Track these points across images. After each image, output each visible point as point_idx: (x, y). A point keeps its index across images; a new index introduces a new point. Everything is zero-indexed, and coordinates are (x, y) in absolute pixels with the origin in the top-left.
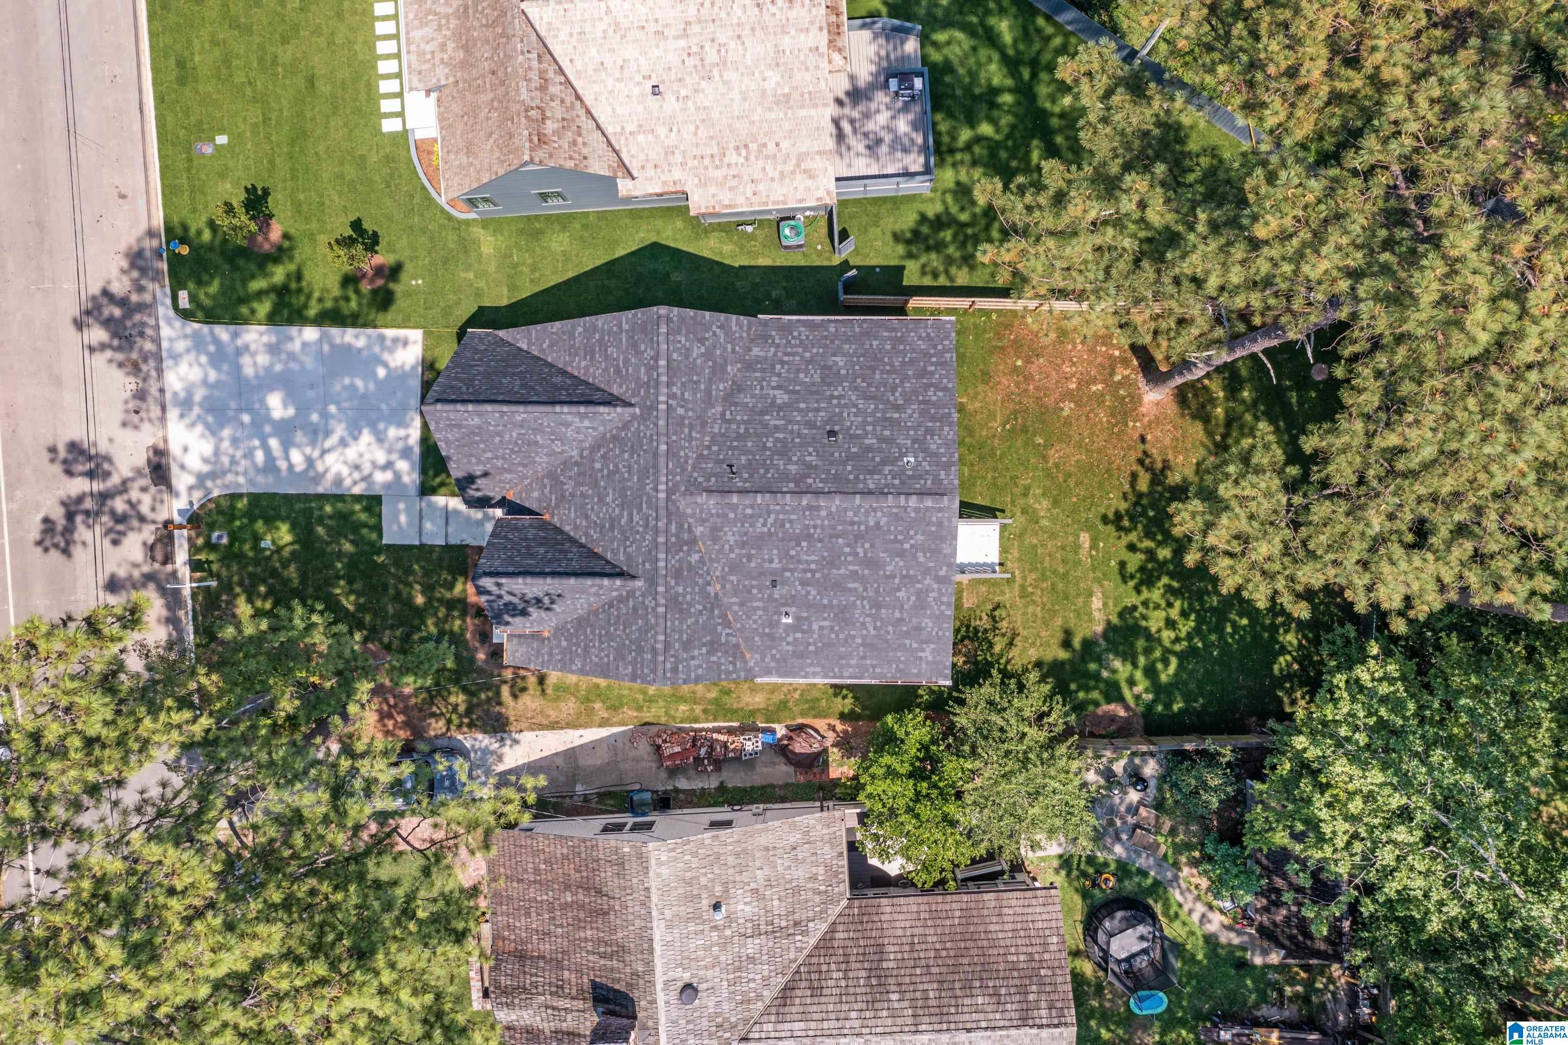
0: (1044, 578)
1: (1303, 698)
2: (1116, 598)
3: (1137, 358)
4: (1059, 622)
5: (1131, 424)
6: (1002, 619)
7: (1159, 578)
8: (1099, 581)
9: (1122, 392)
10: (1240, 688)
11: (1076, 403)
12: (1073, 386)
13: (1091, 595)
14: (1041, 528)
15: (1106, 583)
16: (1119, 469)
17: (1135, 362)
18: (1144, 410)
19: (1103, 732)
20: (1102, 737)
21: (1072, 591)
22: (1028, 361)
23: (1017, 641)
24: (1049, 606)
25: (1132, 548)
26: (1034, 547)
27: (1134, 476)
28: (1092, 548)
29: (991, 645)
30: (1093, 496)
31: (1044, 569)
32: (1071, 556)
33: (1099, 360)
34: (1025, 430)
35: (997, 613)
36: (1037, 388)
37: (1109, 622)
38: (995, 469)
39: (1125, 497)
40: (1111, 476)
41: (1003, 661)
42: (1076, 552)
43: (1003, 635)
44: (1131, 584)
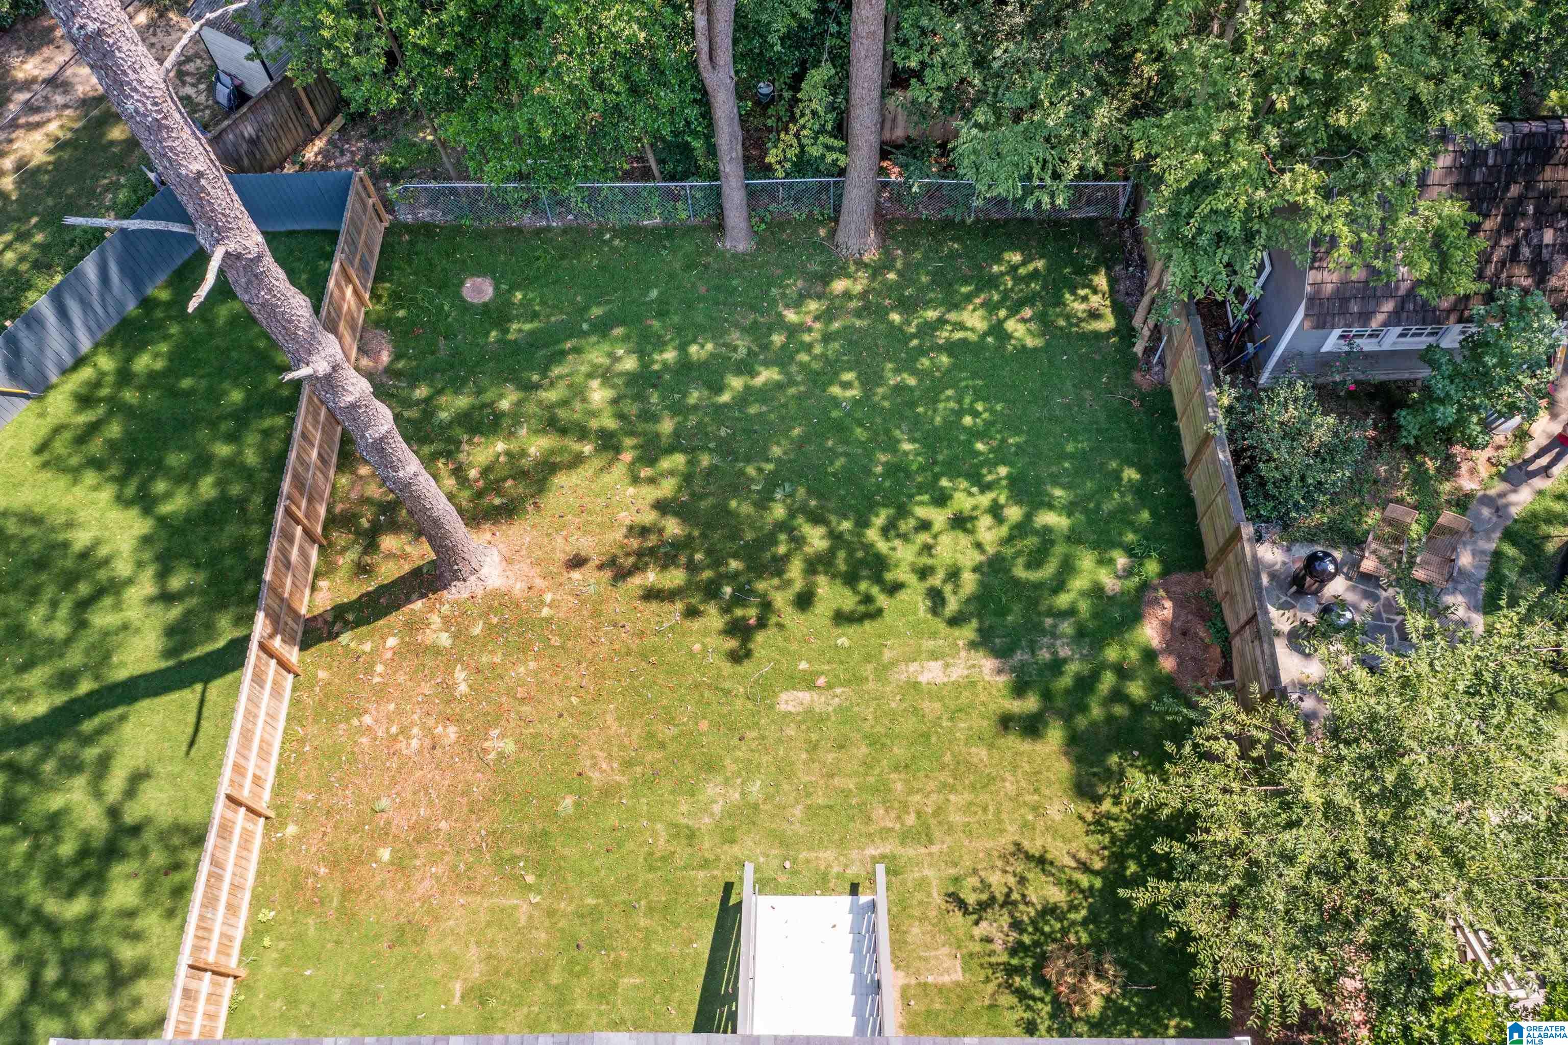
0: (882, 789)
1: (1085, 299)
2: (919, 635)
3: (408, 601)
4: (980, 753)
5: (546, 612)
6: (985, 885)
7: (868, 547)
8: (883, 671)
9: (477, 629)
10: (1081, 402)
11: (489, 725)
12: (452, 733)
13: (916, 685)
14: (768, 798)
15: (887, 655)
16: (641, 634)
17: (418, 605)
18: (519, 588)
19: (1217, 651)
20: (1227, 654)
21: (909, 725)
22: (383, 834)
23: (1034, 846)
24: (945, 776)
25: (804, 601)
26: (812, 812)
27: (651, 595)
28: (811, 686)
29: (1049, 910)
30: (697, 686)
31: (861, 788)
32: (831, 730)
33: (401, 678)
34: (540, 839)
35: (971, 899)
36: (449, 811)
37: (973, 645)
38: (629, 909)
39: (692, 613)
40: (655, 650)
41: (1084, 880)
42: (822, 718)
43: (1022, 880)
44: (882, 600)
